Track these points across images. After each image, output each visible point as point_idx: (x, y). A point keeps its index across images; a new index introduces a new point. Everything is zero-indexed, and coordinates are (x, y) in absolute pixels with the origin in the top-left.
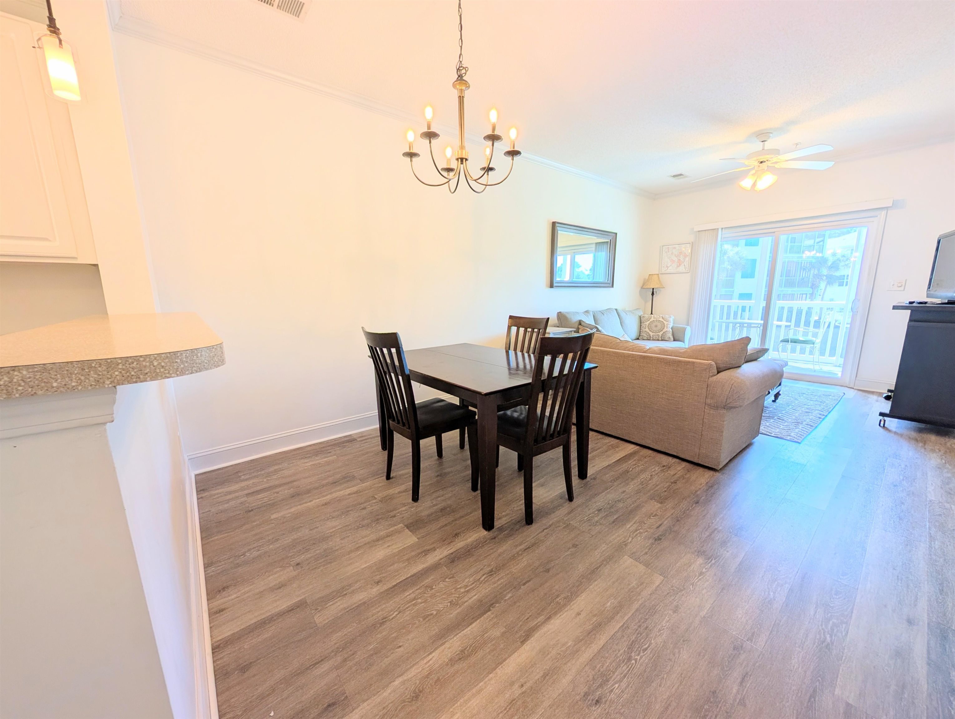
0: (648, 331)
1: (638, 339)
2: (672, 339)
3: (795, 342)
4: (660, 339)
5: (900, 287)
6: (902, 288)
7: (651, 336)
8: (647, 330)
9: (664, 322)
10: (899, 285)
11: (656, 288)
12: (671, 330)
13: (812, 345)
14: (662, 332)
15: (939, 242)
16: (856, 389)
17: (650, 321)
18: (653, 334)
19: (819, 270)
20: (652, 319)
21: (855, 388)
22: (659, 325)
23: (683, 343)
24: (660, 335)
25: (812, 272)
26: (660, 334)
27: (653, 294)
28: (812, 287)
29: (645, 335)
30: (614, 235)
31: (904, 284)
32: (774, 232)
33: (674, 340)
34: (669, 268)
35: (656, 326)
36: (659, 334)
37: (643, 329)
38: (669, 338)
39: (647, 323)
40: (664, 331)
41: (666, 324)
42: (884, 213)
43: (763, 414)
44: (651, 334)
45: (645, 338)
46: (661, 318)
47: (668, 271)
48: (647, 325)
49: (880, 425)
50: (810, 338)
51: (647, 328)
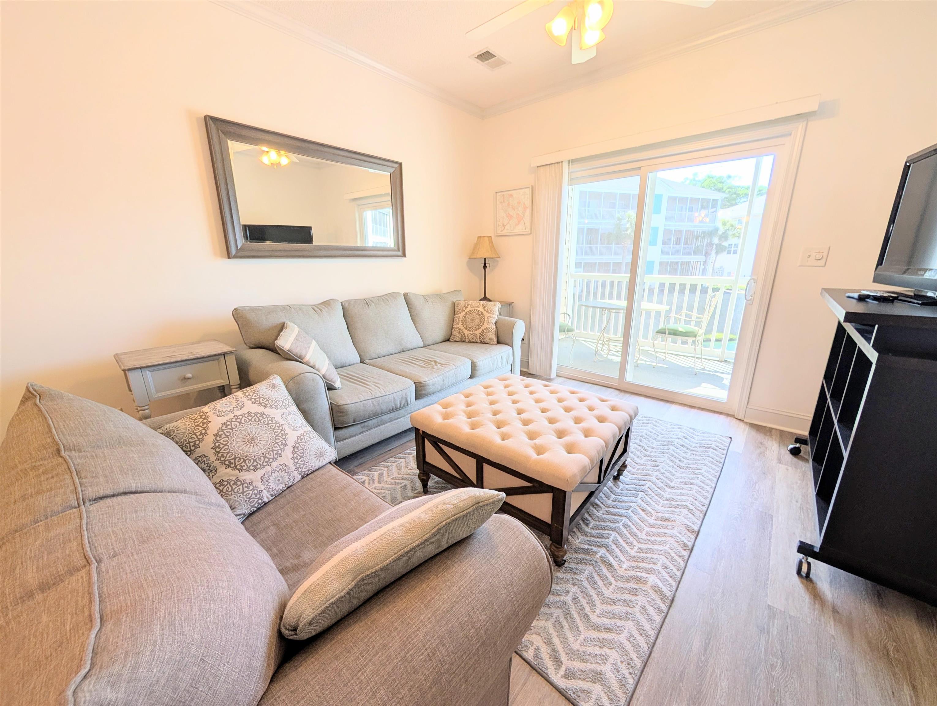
0: (462, 328)
1: (448, 340)
2: (495, 340)
3: (675, 334)
4: (479, 341)
5: (820, 259)
6: (822, 262)
7: (466, 335)
8: (460, 326)
9: (485, 313)
10: (818, 257)
11: (488, 258)
12: (494, 327)
13: (694, 339)
14: (481, 330)
15: (907, 169)
16: (746, 423)
17: (466, 311)
18: (469, 332)
19: (711, 239)
20: (469, 308)
21: (745, 420)
22: (476, 316)
23: (510, 347)
24: (478, 335)
25: (706, 241)
26: (478, 332)
27: (485, 267)
28: (705, 255)
29: (458, 335)
30: (396, 166)
31: (825, 255)
32: (639, 168)
33: (499, 342)
34: (506, 228)
35: (473, 320)
36: (476, 332)
37: (456, 326)
38: (491, 339)
39: (461, 315)
40: (483, 328)
41: (486, 317)
42: (801, 126)
43: (554, 586)
44: (466, 332)
45: (458, 339)
46: (481, 307)
47: (506, 232)
48: (461, 317)
49: (799, 572)
50: (692, 327)
51: (461, 324)
